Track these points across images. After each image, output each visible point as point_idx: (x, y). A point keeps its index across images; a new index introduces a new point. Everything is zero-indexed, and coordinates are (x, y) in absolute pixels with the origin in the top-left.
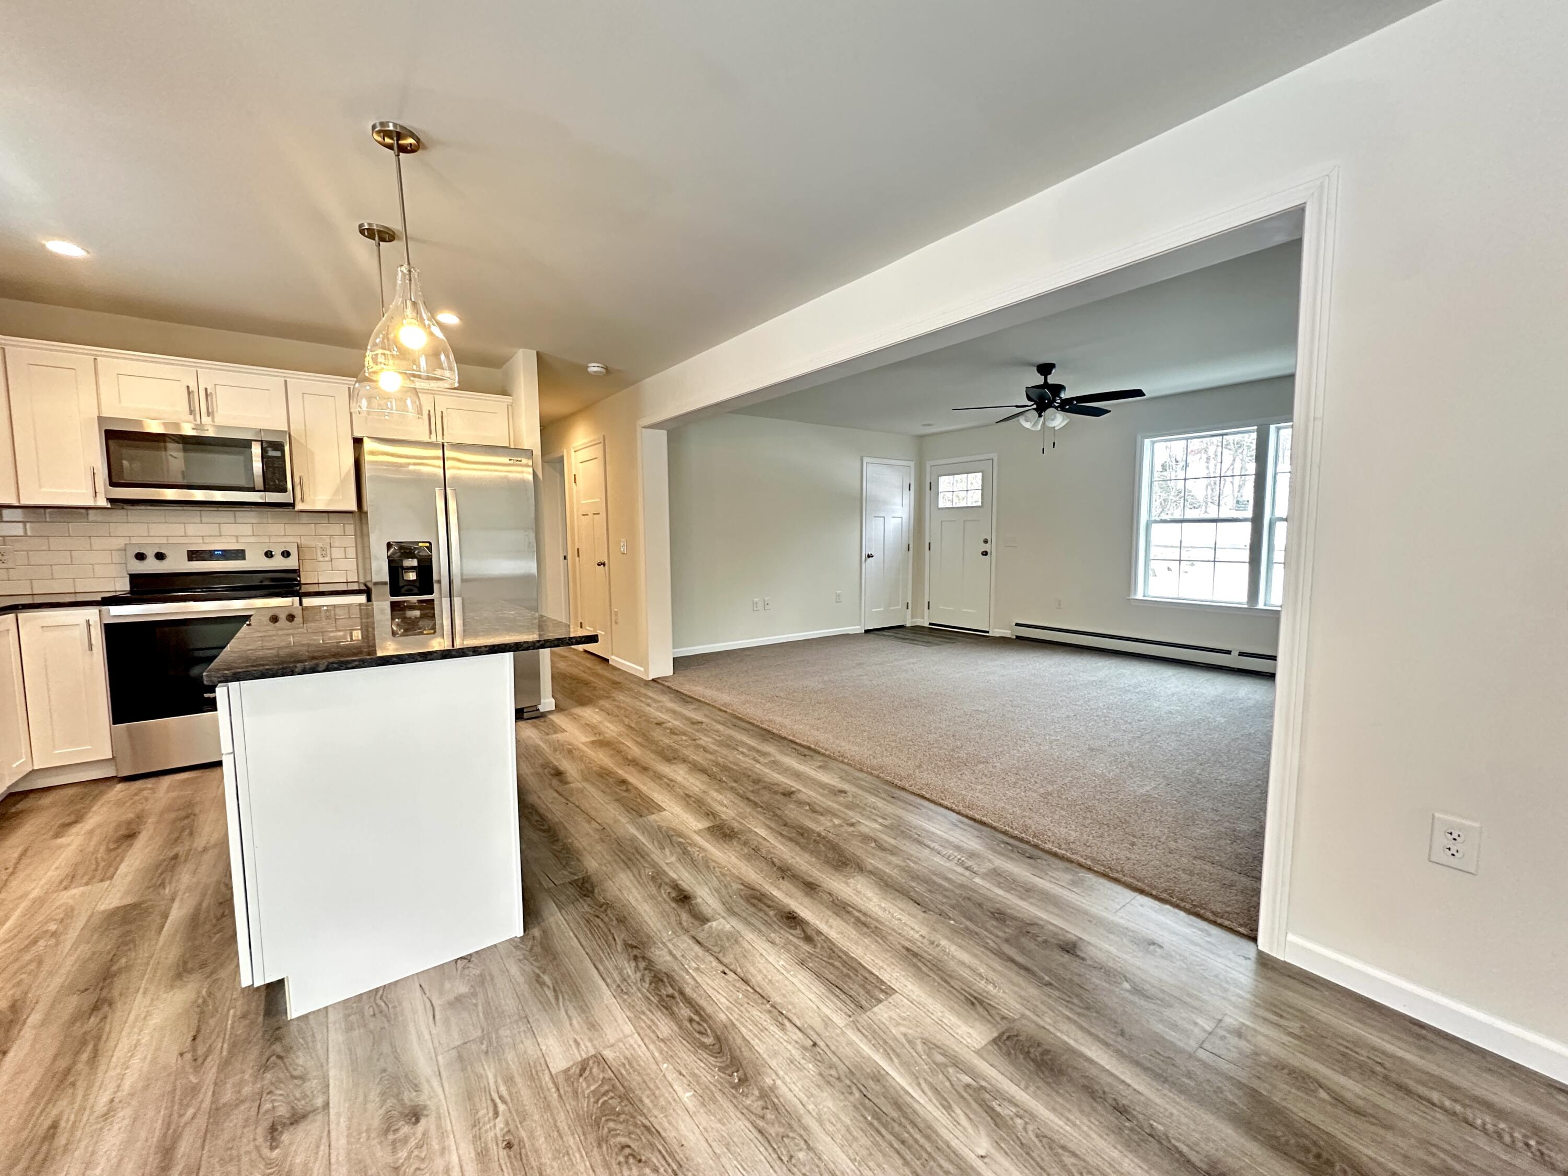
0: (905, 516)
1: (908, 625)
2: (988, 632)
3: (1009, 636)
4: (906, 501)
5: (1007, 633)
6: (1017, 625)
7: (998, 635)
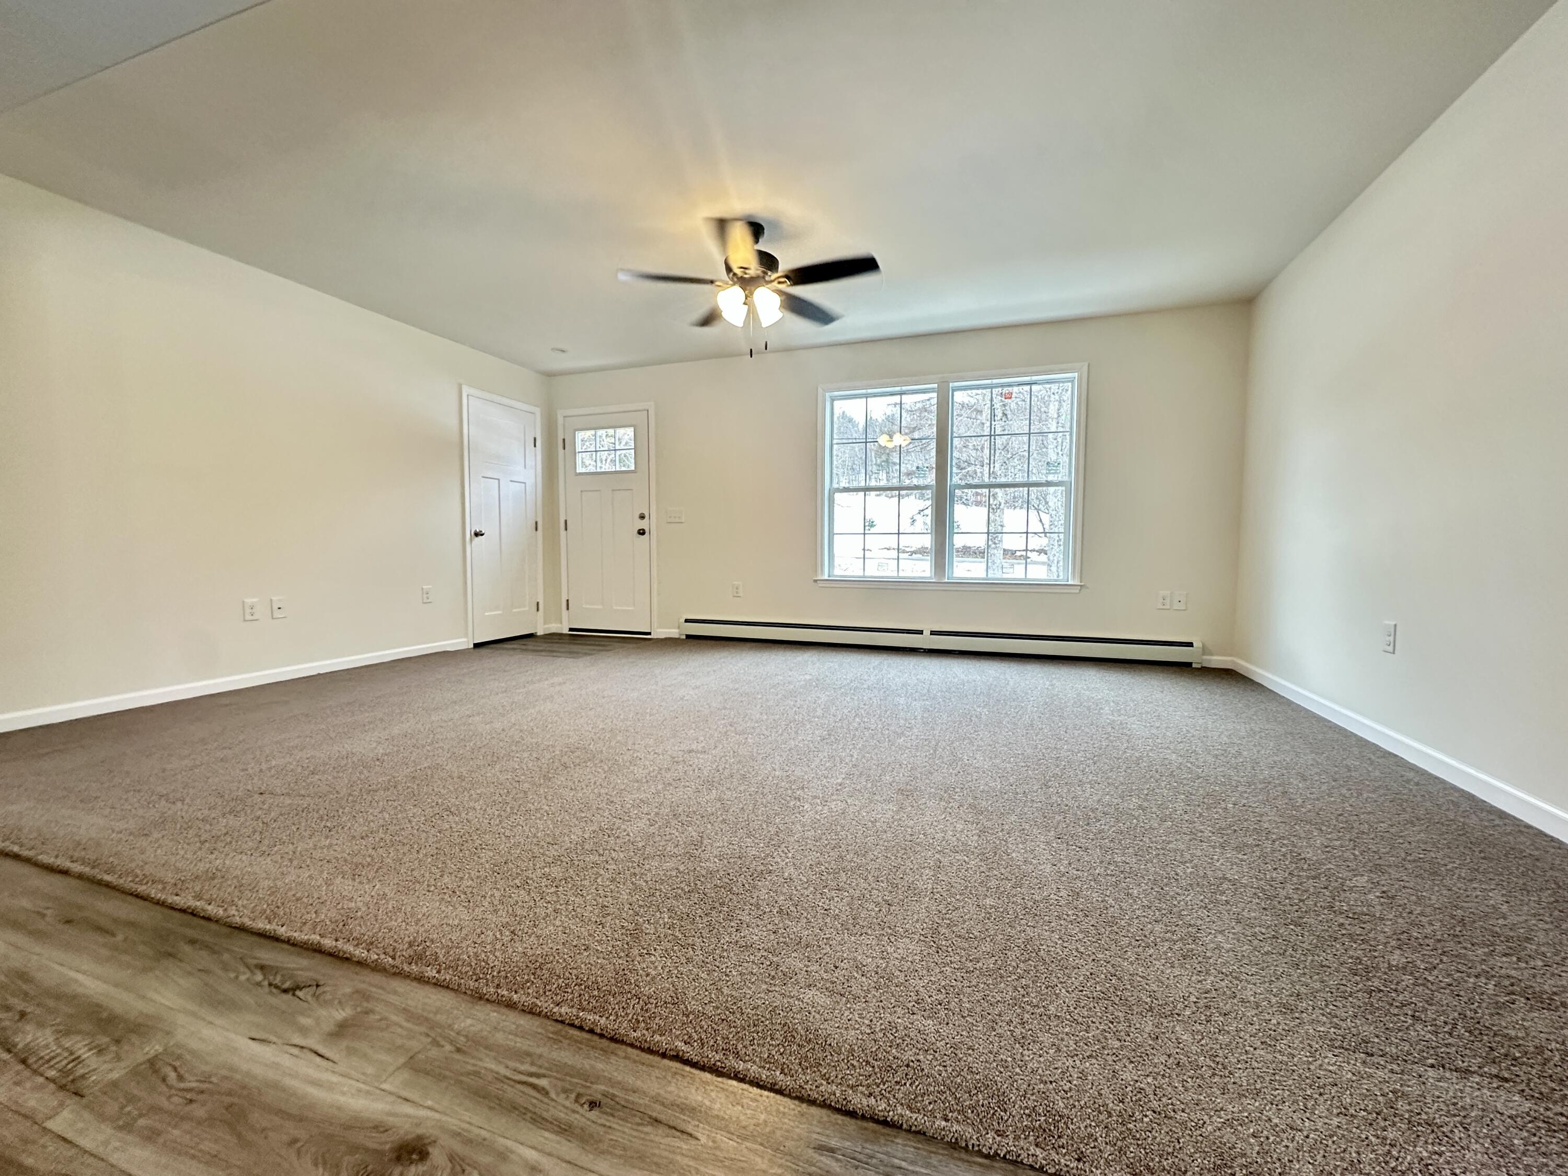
0: (530, 481)
1: (540, 633)
2: (649, 634)
3: (677, 636)
4: (530, 462)
5: (674, 633)
6: (687, 621)
7: (663, 637)
